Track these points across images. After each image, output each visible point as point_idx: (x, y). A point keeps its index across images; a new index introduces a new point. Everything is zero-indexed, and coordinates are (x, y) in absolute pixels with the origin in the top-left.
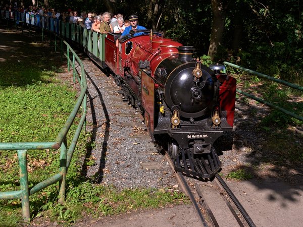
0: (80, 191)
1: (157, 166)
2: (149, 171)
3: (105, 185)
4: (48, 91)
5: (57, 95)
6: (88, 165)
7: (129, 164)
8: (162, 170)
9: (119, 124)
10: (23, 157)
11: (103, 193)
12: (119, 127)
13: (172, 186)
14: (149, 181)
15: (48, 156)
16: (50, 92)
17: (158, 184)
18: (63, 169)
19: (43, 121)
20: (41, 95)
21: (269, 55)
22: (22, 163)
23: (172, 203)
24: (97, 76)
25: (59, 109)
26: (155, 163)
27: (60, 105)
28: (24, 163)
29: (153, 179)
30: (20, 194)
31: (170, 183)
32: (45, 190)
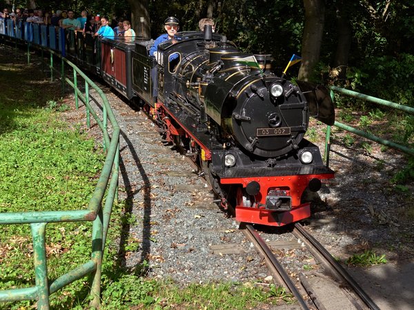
0: (122, 287)
1: (236, 250)
2: (224, 256)
3: (159, 279)
4: (49, 139)
5: (64, 145)
6: (129, 251)
7: (192, 247)
8: (244, 255)
9: (168, 188)
10: (40, 234)
11: (158, 291)
12: (169, 193)
13: (263, 278)
14: (226, 272)
15: (63, 238)
16: (52, 142)
17: (241, 276)
18: (97, 254)
19: (47, 186)
20: (37, 147)
21: (397, 76)
22: (38, 243)
23: (267, 303)
24: (123, 115)
25: (70, 167)
26: (232, 245)
27: (71, 161)
28: (41, 243)
29: (231, 269)
30: (36, 292)
31: (260, 275)
32: (67, 289)
